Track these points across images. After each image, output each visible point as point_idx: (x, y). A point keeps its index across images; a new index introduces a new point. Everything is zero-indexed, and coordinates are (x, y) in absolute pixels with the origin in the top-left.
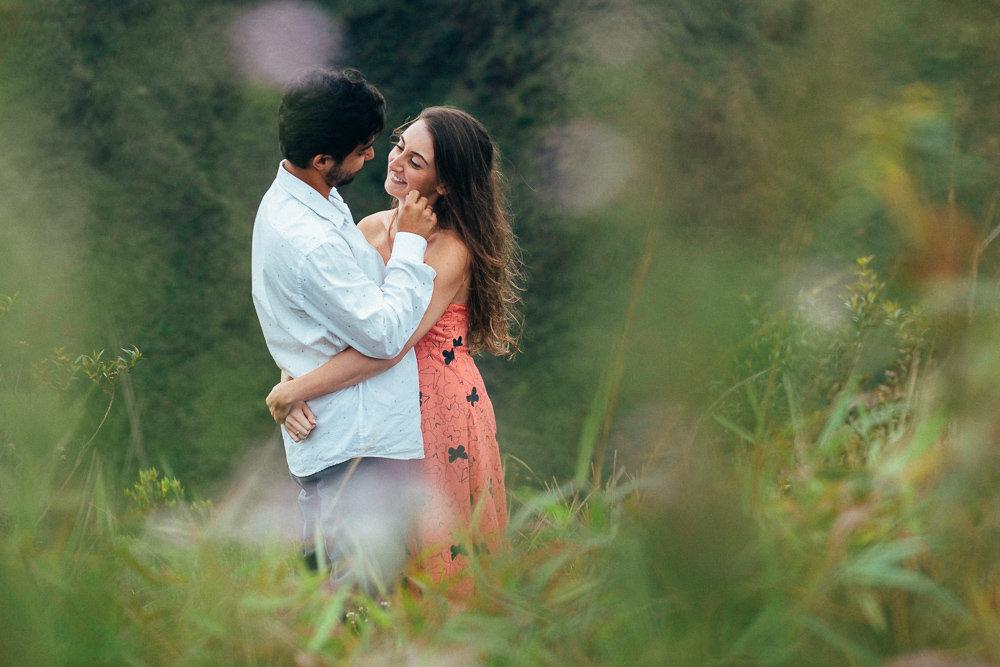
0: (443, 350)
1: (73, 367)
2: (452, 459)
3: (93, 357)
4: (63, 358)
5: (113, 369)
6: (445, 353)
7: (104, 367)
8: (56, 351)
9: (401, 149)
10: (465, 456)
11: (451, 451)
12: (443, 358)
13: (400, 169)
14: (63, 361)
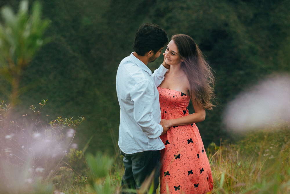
0: (183, 110)
1: (64, 123)
2: (188, 143)
3: (69, 119)
4: (61, 120)
5: (75, 123)
6: (184, 111)
7: (73, 122)
8: (58, 118)
9: (168, 50)
10: (192, 142)
11: (188, 140)
12: (183, 113)
13: (169, 57)
14: (61, 121)
